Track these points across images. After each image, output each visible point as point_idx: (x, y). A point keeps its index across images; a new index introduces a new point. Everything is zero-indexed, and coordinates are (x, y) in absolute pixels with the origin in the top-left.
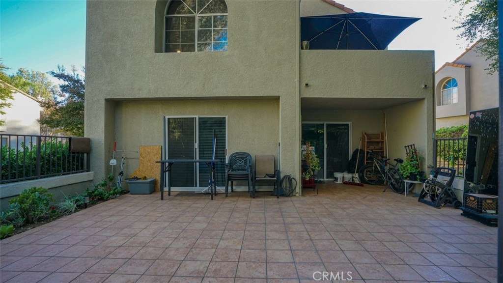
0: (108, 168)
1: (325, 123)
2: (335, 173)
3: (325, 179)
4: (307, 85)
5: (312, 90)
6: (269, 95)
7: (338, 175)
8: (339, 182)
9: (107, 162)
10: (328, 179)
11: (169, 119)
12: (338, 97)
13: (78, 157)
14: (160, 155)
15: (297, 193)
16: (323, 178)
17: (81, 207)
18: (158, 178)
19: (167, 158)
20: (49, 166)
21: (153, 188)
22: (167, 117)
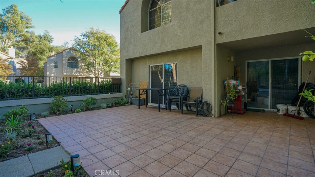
0: (127, 91)
1: (270, 60)
2: (277, 105)
3: (269, 109)
4: (220, 33)
5: (224, 36)
6: (195, 46)
7: (280, 107)
8: (281, 113)
9: (127, 89)
10: (273, 110)
11: (152, 67)
12: (248, 38)
13: (117, 87)
14: (147, 86)
15: (213, 115)
16: (268, 108)
17: (108, 107)
18: (145, 98)
19: (150, 88)
20: (105, 90)
21: (143, 103)
22: (150, 66)
